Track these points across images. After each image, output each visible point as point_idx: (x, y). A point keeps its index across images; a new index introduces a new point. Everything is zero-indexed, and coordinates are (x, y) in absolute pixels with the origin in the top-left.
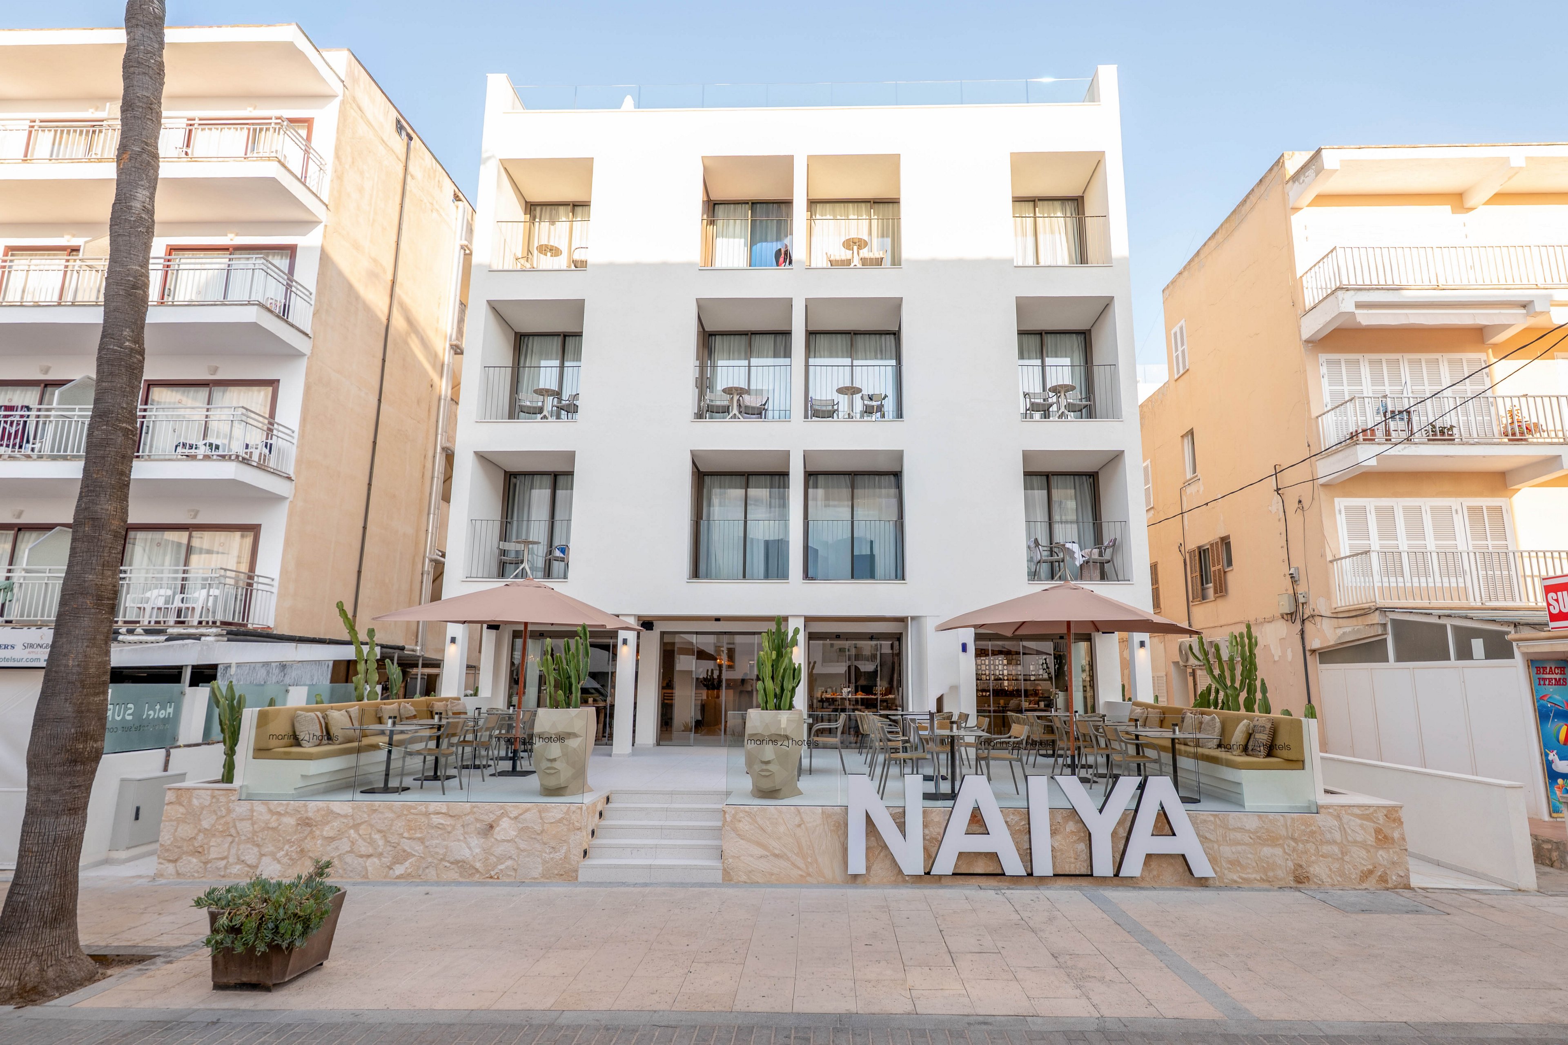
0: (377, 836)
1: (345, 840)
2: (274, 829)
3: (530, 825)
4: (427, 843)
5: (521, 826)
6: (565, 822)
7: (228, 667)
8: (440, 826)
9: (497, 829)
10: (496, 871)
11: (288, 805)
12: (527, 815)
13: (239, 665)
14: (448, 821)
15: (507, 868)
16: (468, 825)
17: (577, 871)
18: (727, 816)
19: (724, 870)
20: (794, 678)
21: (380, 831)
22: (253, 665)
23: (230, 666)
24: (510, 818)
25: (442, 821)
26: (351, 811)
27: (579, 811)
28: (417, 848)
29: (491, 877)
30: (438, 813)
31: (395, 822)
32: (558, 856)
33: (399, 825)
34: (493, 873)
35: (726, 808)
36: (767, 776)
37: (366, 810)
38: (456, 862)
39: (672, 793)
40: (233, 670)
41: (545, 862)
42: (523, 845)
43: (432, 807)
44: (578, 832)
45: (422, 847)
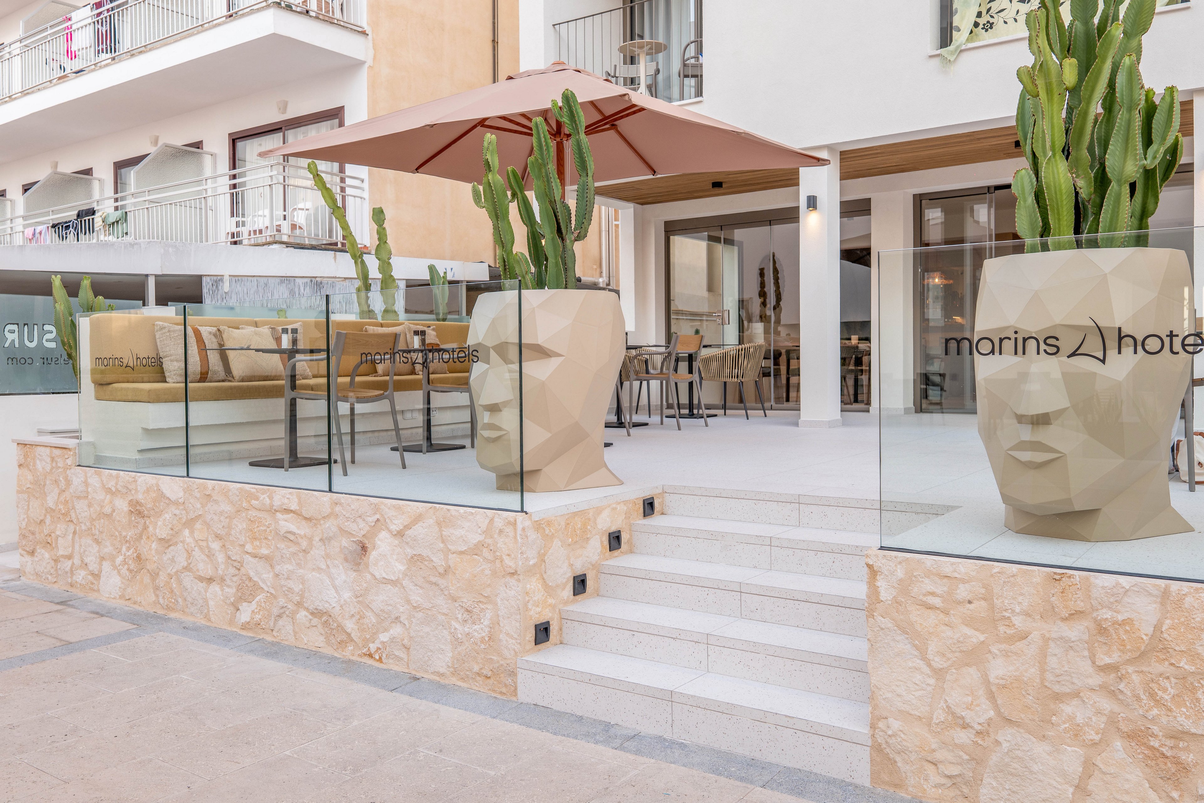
0: (215, 546)
1: (180, 546)
2: (109, 516)
3: (425, 553)
4: (278, 568)
5: (409, 551)
6: (486, 553)
7: (218, 280)
8: (292, 537)
9: (373, 555)
10: (377, 644)
11: (118, 477)
12: (418, 530)
13: (236, 278)
14: (301, 529)
15: (392, 640)
16: (330, 539)
17: (513, 674)
18: (881, 583)
19: (877, 748)
20: (1148, 142)
21: (218, 537)
22: (262, 280)
23: (222, 280)
24: (390, 531)
25: (293, 528)
26: (181, 494)
27: (509, 530)
28: (265, 576)
29: (371, 656)
30: (288, 511)
31: (235, 521)
32: (480, 630)
33: (240, 525)
34: (373, 647)
35: (881, 560)
36: (1039, 466)
37: (198, 495)
38: (316, 613)
39: (798, 501)
40: (226, 286)
41: (457, 642)
42: (416, 597)
43: (281, 497)
44: (512, 581)
45: (271, 575)
